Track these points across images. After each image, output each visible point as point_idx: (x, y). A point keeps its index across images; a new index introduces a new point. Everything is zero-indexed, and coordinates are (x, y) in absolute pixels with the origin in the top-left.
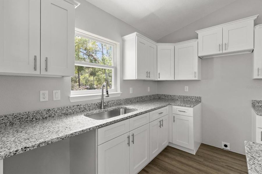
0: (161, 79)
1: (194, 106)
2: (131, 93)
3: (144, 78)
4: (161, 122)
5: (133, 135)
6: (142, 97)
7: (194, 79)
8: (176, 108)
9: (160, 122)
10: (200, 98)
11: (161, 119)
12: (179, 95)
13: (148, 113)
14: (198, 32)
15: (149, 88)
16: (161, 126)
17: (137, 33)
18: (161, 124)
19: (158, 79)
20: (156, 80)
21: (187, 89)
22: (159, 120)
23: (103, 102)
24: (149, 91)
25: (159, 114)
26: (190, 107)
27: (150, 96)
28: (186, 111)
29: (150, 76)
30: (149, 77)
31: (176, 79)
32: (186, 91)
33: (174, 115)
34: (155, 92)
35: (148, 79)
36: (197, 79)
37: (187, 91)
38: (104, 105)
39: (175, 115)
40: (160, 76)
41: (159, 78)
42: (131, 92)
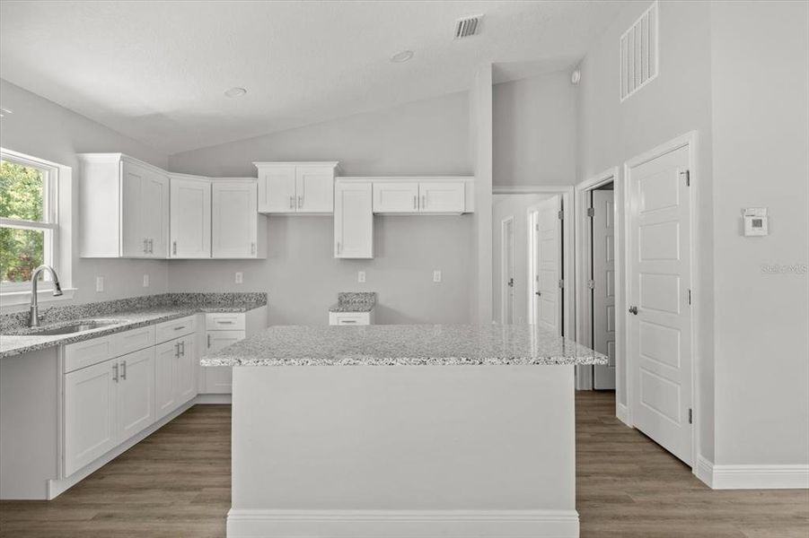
0: (179, 256)
1: (247, 310)
2: (101, 289)
3: (139, 253)
4: (181, 346)
5: (124, 365)
6: (128, 302)
7: (251, 257)
8: (214, 317)
9: (178, 346)
10: (265, 295)
11: (180, 341)
12: (222, 292)
13: (152, 326)
14: (257, 165)
15: (146, 278)
16: (180, 355)
17: (124, 155)
18: (181, 351)
19: (173, 257)
20: (168, 258)
21: (239, 277)
22: (175, 342)
23: (35, 311)
24: (147, 285)
25: (176, 329)
26: (241, 311)
27: (149, 298)
28: (233, 321)
29: (154, 249)
30: (151, 251)
31: (214, 257)
32: (239, 283)
33: (208, 333)
34: (163, 288)
35: (148, 256)
36: (255, 257)
37: (241, 281)
38: (37, 318)
39: (211, 333)
40: (177, 248)
41: (175, 253)
42: (99, 287)
